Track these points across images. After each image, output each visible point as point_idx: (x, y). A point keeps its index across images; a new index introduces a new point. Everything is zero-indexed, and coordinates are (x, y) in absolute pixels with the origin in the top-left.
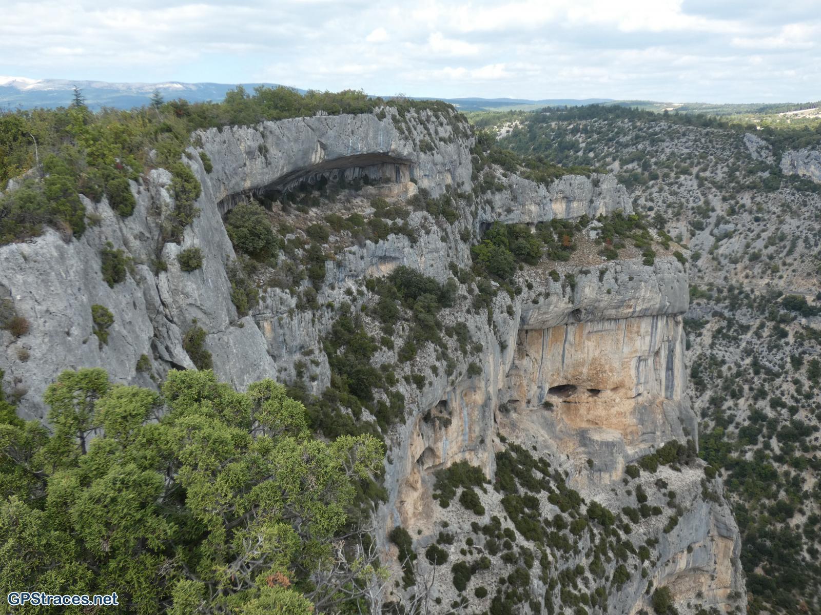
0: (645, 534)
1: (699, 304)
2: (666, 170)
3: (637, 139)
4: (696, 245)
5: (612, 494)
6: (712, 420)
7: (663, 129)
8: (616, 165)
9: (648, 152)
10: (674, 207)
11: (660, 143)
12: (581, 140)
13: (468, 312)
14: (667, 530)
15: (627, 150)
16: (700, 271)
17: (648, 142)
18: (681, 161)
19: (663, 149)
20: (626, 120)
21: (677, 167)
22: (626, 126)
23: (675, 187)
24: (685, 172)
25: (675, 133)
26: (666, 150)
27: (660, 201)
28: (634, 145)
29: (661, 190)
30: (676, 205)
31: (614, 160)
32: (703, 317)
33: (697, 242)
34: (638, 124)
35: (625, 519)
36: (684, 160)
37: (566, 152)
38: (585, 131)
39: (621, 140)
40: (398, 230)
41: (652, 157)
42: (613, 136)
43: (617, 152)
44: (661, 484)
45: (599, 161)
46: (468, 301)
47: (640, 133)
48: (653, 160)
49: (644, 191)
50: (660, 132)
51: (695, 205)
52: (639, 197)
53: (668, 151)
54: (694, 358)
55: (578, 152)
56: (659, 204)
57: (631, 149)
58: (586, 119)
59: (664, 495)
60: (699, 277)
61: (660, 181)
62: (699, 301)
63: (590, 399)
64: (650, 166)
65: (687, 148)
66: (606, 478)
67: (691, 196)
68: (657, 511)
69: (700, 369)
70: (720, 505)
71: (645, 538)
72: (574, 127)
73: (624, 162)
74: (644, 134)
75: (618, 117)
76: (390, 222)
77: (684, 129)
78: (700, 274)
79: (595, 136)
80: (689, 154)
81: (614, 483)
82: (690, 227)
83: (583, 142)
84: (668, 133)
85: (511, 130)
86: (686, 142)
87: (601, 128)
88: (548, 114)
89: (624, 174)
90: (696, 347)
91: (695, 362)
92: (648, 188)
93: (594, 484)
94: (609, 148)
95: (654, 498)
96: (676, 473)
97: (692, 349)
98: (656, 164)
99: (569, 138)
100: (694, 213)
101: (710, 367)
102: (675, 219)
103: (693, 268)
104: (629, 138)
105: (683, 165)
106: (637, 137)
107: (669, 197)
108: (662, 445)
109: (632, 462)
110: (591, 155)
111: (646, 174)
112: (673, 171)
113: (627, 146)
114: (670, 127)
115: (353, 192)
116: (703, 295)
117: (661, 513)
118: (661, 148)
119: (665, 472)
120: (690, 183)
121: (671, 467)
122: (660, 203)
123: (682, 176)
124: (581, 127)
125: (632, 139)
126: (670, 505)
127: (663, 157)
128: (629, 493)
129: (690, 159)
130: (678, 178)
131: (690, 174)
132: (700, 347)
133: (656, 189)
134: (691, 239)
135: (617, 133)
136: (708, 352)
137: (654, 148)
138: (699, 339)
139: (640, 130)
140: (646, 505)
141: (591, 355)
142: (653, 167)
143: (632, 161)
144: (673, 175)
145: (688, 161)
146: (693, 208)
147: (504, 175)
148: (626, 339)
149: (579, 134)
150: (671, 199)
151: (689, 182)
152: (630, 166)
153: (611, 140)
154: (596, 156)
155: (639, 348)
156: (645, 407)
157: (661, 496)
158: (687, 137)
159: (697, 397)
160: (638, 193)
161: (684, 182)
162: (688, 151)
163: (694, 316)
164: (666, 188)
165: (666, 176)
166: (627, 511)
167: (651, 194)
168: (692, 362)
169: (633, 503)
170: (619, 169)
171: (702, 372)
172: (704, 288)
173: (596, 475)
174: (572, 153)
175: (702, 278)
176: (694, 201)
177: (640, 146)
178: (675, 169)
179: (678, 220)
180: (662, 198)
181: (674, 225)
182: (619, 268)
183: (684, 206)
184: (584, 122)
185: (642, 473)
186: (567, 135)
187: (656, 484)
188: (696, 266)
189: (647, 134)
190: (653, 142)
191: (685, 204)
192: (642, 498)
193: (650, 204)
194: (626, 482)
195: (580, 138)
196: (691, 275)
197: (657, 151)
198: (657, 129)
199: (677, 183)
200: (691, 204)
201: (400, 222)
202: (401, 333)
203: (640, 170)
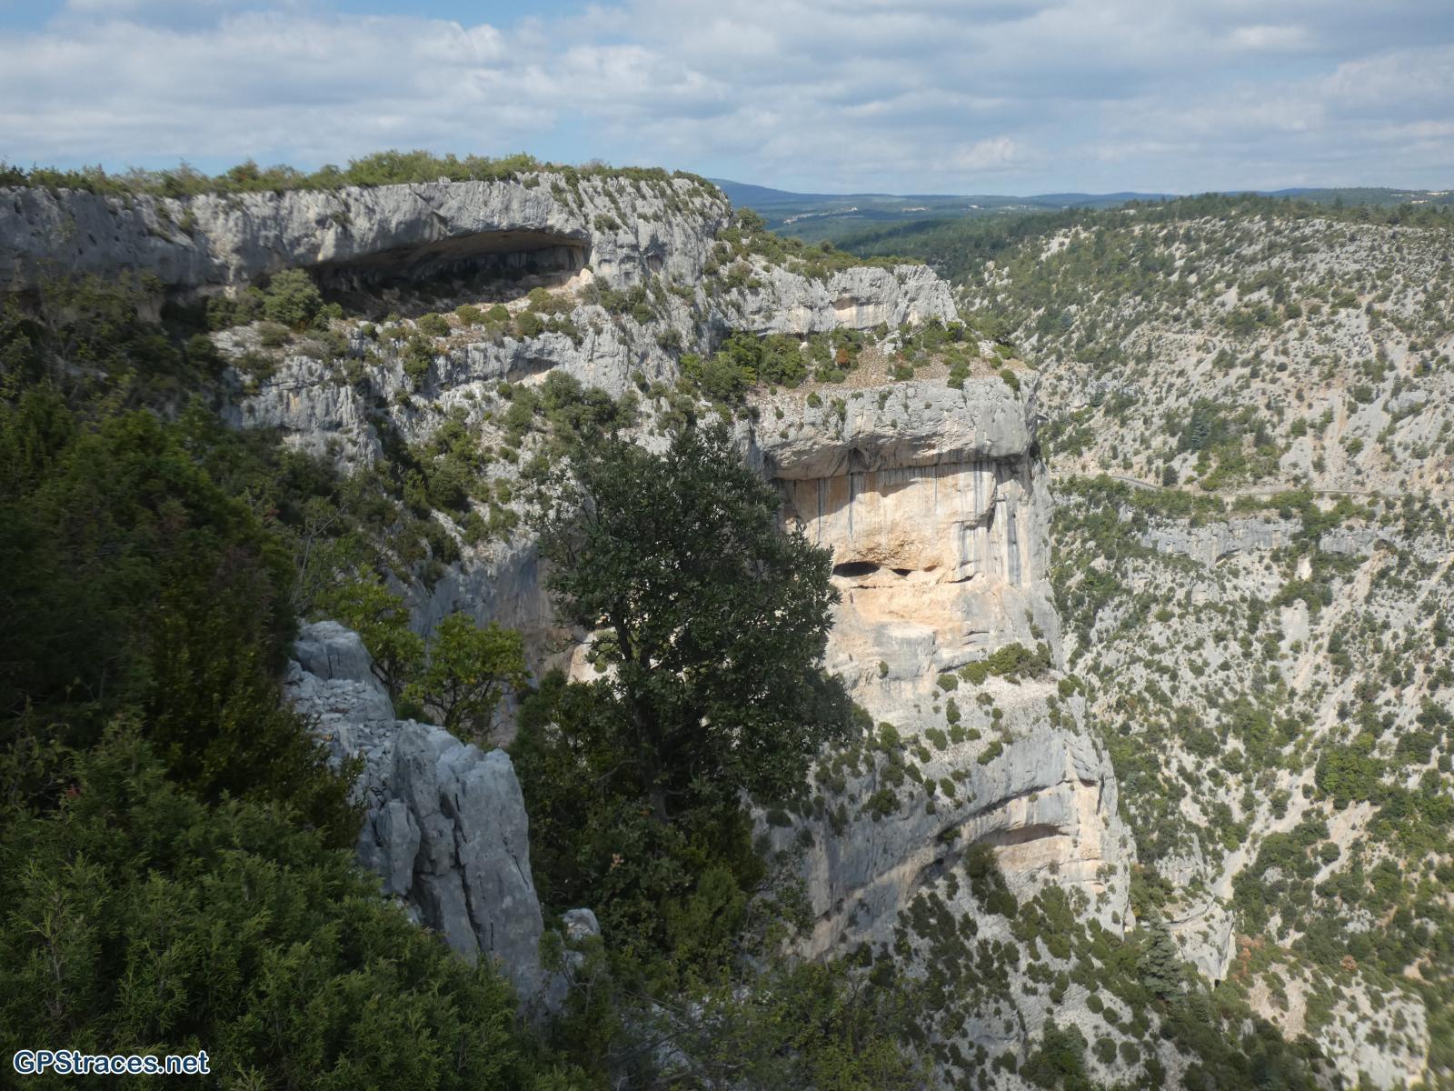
0: (950, 764)
1: (1351, 528)
2: (1316, 301)
3: (1272, 249)
4: (1358, 428)
5: (915, 711)
6: (1357, 723)
7: (1317, 231)
8: (1231, 296)
9: (1289, 270)
10: (1324, 364)
11: (1309, 255)
12: (1178, 254)
13: (651, 433)
14: (984, 760)
15: (1252, 268)
16: (1359, 472)
17: (1289, 254)
18: (1344, 286)
19: (1314, 265)
20: (1258, 218)
21: (1335, 294)
22: (1256, 228)
23: (1329, 330)
24: (1350, 302)
25: (1338, 237)
26: (1319, 265)
27: (1301, 354)
28: (1263, 259)
29: (1303, 334)
30: (1327, 361)
31: (1229, 286)
32: (1358, 550)
33: (1359, 423)
34: (1277, 223)
35: (926, 743)
36: (1349, 283)
37: (1151, 275)
38: (1187, 238)
39: (1244, 252)
40: (554, 327)
41: (1294, 279)
42: (1231, 246)
43: (1235, 272)
44: (986, 699)
45: (1203, 289)
46: (652, 419)
47: (1279, 239)
48: (1296, 284)
49: (1274, 338)
50: (1312, 236)
51: (1361, 360)
52: (1265, 348)
53: (1322, 268)
54: (1338, 620)
55: (1169, 274)
56: (1297, 359)
57: (1260, 267)
58: (1192, 218)
59: (987, 713)
60: (1357, 482)
61: (1303, 319)
62: (1352, 522)
63: (895, 583)
64: (1290, 294)
65: (1355, 262)
66: (907, 690)
67: (1356, 345)
68: (975, 735)
69: (1345, 638)
70: (1077, 734)
71: (951, 769)
72: (1169, 232)
73: (1245, 289)
74: (1284, 240)
75: (1244, 212)
76: (546, 317)
77: (1354, 228)
78: (1360, 478)
79: (1203, 247)
80: (1358, 272)
81: (920, 697)
82: (1349, 398)
83: (1181, 258)
84: (1326, 236)
85: (1067, 241)
86: (1356, 252)
87: (1214, 232)
88: (1132, 212)
89: (1243, 309)
90: (1341, 601)
91: (1338, 626)
92: (1281, 332)
93: (890, 697)
94: (1223, 266)
95: (972, 716)
96: (1012, 686)
97: (1334, 604)
98: (1299, 290)
99: (1160, 250)
100: (1358, 373)
101: (1362, 635)
102: (1323, 384)
103: (1348, 468)
104: (1257, 248)
105: (1346, 290)
106: (1272, 246)
107: (1317, 346)
108: (997, 649)
109: (950, 668)
110: (1193, 279)
111: (1281, 308)
112: (1327, 302)
113: (1253, 260)
114: (1330, 226)
115: (510, 283)
116: (1359, 512)
117: (979, 737)
118: (1310, 263)
119: (996, 685)
120: (1355, 322)
121: (1006, 678)
122: (1300, 358)
123: (1342, 310)
124: (1181, 232)
125: (1262, 250)
126: (995, 727)
127: (1313, 279)
128: (937, 710)
129: (1359, 280)
130: (1335, 313)
131: (1357, 307)
132: (1348, 601)
133: (1295, 333)
134: (1349, 417)
135: (1240, 240)
136: (1361, 610)
137: (1299, 264)
138: (1348, 587)
139: (1279, 233)
140: (958, 727)
141: (890, 518)
142: (1295, 296)
143: (1260, 287)
144: (1326, 309)
145: (1356, 284)
146: (1356, 365)
147: (767, 269)
148: (939, 496)
149: (1177, 244)
150: (1320, 350)
151: (1353, 321)
152: (1255, 296)
153: (1228, 252)
154: (1200, 281)
155: (959, 509)
156: (975, 596)
157: (982, 714)
158: (1358, 243)
159: (1336, 685)
160: (1262, 341)
161: (1344, 321)
162: (1357, 267)
163: (1342, 548)
164: (1313, 331)
165: (1315, 310)
166: (931, 734)
167: (1285, 342)
168: (1333, 626)
169: (941, 723)
170: (1236, 301)
171: (1347, 643)
172: (1362, 500)
173: (894, 685)
174: (1161, 276)
175: (1363, 484)
176: (1360, 353)
177: (1275, 262)
178: (1331, 299)
179: (1328, 386)
180: (1304, 349)
181: (1321, 394)
182: (911, 392)
183: (1342, 362)
184: (1187, 224)
185: (961, 684)
186: (1155, 246)
187: (978, 699)
188: (1353, 464)
189: (1289, 239)
190: (1298, 253)
191: (1344, 358)
192: (953, 716)
193: (1282, 359)
194: (936, 695)
195: (1178, 250)
196: (1344, 480)
197: (1303, 269)
198: (1308, 231)
199: (1332, 322)
200: (1355, 358)
201: (560, 317)
202: (530, 445)
203: (1270, 303)
